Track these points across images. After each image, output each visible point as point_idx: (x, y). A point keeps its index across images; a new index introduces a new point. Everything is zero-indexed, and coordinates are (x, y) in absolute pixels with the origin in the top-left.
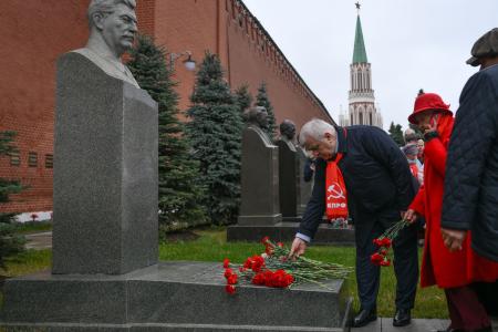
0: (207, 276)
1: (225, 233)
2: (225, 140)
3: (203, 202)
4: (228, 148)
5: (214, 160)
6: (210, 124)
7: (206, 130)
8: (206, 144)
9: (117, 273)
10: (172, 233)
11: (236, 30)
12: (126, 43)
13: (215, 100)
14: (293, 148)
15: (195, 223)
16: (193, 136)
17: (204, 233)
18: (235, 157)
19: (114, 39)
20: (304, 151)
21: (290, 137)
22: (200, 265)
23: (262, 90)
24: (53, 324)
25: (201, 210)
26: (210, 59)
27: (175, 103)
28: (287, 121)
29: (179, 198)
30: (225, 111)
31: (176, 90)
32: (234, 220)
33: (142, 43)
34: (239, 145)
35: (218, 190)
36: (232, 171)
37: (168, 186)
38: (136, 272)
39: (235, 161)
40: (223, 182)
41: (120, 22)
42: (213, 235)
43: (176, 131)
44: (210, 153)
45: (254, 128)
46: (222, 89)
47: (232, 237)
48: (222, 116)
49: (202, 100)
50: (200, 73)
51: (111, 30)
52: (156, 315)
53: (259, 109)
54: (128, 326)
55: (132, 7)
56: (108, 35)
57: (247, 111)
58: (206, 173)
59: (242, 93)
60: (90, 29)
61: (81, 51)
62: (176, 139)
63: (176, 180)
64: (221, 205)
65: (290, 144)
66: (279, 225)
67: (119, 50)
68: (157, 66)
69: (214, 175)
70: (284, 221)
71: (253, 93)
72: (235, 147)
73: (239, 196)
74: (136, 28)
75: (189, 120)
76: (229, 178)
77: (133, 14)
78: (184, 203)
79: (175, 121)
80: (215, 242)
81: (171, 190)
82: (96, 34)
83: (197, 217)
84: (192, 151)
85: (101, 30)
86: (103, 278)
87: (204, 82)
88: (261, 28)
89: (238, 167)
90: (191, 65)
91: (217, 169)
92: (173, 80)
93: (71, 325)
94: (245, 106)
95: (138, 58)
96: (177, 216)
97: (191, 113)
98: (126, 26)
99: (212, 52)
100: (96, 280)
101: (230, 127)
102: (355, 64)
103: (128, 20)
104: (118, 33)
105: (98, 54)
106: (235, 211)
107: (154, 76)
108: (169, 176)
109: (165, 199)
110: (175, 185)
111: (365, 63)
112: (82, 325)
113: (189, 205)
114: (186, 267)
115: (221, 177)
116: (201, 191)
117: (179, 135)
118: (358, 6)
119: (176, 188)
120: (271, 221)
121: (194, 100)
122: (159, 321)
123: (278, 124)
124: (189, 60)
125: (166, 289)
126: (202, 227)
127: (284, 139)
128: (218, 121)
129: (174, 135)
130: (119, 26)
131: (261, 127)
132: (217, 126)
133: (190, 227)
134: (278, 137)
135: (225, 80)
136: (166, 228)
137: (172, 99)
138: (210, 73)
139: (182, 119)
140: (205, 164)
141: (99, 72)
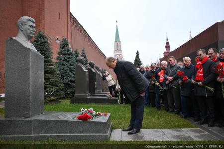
0: (62, 117)
1: (70, 100)
2: (70, 68)
3: (62, 90)
4: (71, 71)
5: (66, 75)
6: (64, 62)
7: (63, 65)
8: (63, 70)
9: (29, 117)
10: (51, 101)
11: (74, 29)
12: (31, 35)
13: (66, 54)
14: (94, 71)
15: (59, 97)
16: (59, 67)
17: (63, 101)
18: (73, 74)
19: (27, 34)
20: (98, 71)
21: (93, 67)
22: (59, 113)
23: (83, 51)
24: (5, 136)
25: (61, 92)
26: (64, 40)
27: (52, 55)
28: (92, 62)
29: (54, 89)
30: (70, 58)
31: (52, 51)
32: (73, 96)
33: (39, 34)
34: (75, 70)
35: (67, 85)
36: (72, 79)
37: (49, 84)
38: (36, 116)
39: (73, 75)
40: (69, 83)
41: (29, 28)
42: (66, 101)
43: (52, 65)
44: (65, 73)
45: (80, 64)
46: (69, 50)
47: (72, 102)
48: (69, 60)
49: (62, 54)
50: (61, 45)
51: (26, 31)
52: (43, 131)
53: (82, 57)
54: (33, 135)
55: (34, 22)
56: (25, 32)
57: (78, 58)
58: (63, 80)
59: (76, 52)
60: (18, 30)
61: (15, 38)
62: (52, 68)
63: (52, 83)
64: (69, 91)
65: (93, 69)
66: (89, 97)
67: (29, 38)
68: (45, 42)
69: (66, 80)
70: (91, 96)
71: (80, 52)
72: (73, 71)
73: (74, 87)
74: (35, 30)
75: (57, 61)
76: (71, 81)
77: (34, 25)
78: (55, 90)
79: (52, 62)
80: (66, 104)
81: (50, 86)
82: (20, 32)
83: (60, 95)
84: (58, 72)
85: (22, 30)
86: (24, 119)
87: (62, 48)
88: (83, 29)
89: (74, 77)
90: (58, 42)
91: (67, 78)
92: (51, 47)
93: (12, 136)
94: (77, 56)
95: (38, 40)
96: (53, 95)
97: (58, 59)
98: (31, 29)
99: (65, 37)
100: (21, 120)
101: (72, 64)
102: (116, 41)
103: (33, 27)
104: (29, 32)
105: (21, 39)
106: (73, 93)
107: (44, 45)
108: (50, 81)
109: (48, 89)
110: (52, 84)
111: (119, 41)
112: (16, 136)
113: (57, 91)
114: (54, 114)
115: (69, 81)
116: (62, 86)
117: (53, 67)
118: (117, 22)
119: (52, 85)
120: (86, 96)
121: (59, 54)
122: (44, 133)
123: (89, 62)
124: (57, 40)
125: (47, 122)
126: (62, 98)
127: (91, 68)
128: (68, 61)
129: (51, 67)
130: (29, 29)
131: (82, 64)
132: (67, 63)
133: (58, 99)
134: (89, 67)
135: (70, 47)
136: (49, 99)
137: (51, 54)
138: (64, 44)
139: (55, 61)
140: (63, 77)
141: (21, 46)
